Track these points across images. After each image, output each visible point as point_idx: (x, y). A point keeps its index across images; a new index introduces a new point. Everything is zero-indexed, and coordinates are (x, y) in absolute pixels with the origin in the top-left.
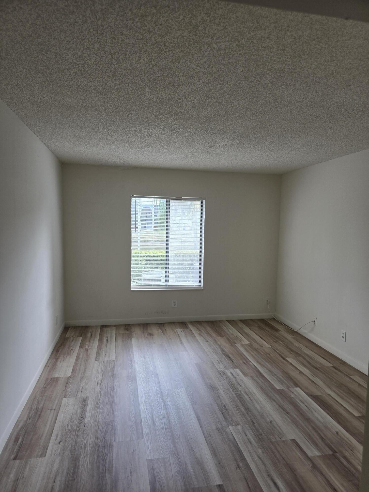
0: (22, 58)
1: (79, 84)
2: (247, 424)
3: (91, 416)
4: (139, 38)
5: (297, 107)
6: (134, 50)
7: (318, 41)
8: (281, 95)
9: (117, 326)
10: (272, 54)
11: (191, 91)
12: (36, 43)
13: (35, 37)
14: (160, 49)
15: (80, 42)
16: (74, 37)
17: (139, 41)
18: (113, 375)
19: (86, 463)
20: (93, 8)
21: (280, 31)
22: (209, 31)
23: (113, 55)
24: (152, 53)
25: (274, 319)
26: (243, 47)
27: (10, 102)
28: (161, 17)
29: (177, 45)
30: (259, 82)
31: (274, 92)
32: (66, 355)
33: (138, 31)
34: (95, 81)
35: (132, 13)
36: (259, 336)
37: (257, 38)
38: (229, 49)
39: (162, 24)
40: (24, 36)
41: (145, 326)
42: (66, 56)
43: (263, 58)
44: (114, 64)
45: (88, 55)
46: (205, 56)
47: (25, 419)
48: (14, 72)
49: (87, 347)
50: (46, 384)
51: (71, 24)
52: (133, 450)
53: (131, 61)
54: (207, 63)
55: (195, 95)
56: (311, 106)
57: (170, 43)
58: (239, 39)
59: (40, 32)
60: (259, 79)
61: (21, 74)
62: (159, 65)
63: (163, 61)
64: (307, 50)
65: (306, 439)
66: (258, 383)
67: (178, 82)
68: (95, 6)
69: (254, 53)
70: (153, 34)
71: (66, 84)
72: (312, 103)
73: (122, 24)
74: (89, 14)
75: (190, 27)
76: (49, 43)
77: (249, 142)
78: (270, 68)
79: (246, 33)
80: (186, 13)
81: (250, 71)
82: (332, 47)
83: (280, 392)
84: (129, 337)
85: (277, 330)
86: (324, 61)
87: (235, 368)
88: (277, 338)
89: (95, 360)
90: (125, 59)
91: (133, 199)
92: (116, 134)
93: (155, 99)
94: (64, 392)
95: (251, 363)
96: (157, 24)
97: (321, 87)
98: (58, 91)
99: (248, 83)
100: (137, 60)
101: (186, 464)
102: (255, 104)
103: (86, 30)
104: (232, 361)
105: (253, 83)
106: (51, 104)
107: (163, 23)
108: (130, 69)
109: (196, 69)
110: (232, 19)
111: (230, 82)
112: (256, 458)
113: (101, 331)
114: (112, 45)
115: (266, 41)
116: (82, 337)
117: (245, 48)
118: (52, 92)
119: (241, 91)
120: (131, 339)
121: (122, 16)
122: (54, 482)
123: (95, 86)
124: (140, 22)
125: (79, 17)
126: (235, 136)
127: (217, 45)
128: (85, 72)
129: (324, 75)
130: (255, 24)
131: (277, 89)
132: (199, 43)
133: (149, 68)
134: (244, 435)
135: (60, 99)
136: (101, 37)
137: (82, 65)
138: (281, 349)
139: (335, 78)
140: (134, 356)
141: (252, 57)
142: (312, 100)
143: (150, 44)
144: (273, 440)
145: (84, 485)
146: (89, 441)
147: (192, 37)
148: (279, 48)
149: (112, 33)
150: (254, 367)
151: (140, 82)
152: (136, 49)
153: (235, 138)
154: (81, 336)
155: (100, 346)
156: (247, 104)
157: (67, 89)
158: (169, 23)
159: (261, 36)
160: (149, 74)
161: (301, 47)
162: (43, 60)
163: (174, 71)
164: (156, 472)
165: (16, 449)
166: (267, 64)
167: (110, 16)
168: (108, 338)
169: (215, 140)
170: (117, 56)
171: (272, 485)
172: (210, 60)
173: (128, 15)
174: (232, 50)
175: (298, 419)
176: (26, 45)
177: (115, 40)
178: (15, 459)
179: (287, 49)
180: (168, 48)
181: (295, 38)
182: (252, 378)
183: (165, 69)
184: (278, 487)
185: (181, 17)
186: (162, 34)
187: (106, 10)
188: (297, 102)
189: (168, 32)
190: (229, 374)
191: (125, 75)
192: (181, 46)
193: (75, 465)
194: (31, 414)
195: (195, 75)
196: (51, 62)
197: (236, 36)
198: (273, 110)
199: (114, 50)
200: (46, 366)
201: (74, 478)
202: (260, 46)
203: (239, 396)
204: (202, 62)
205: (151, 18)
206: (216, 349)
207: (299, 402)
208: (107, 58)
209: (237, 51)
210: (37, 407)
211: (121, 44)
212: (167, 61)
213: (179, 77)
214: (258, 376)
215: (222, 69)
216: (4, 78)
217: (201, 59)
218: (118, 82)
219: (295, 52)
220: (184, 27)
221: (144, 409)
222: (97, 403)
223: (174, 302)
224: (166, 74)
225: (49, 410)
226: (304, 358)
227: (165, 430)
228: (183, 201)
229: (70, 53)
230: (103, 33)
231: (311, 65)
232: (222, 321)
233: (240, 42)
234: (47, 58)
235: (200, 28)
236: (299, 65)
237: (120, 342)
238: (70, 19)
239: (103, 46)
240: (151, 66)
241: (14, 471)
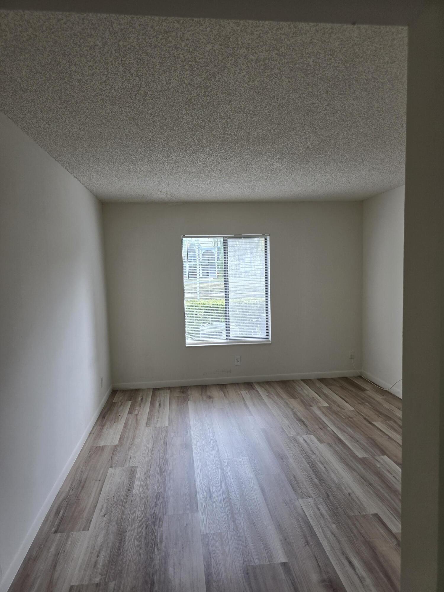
0: (44, 88)
1: (108, 112)
2: (320, 497)
3: (140, 488)
4: (166, 56)
5: (363, 119)
6: (162, 69)
7: (370, 42)
8: (340, 106)
9: (171, 389)
10: (320, 61)
11: (235, 109)
12: (57, 71)
13: (55, 65)
14: (191, 66)
15: (103, 65)
16: (96, 61)
17: (167, 59)
18: (165, 443)
19: (133, 537)
20: (111, 29)
21: (323, 34)
22: (242, 41)
23: (141, 77)
24: (182, 71)
25: (360, 377)
26: (285, 56)
27: (37, 138)
28: (186, 31)
29: (209, 60)
30: (311, 93)
31: (331, 103)
32: (113, 422)
33: (164, 49)
34: (125, 107)
35: (154, 30)
36: (340, 397)
37: (298, 45)
38: (269, 59)
39: (188, 39)
40: (43, 64)
41: (204, 388)
42: (90, 82)
43: (310, 66)
44: (144, 86)
45: (114, 79)
46: (243, 69)
47: (67, 490)
48: (38, 104)
49: (136, 412)
50: (91, 453)
51: (91, 48)
52: (186, 524)
53: (161, 82)
54: (246, 77)
55: (240, 114)
56: (380, 116)
57: (201, 58)
58: (278, 47)
59: (60, 59)
60: (310, 89)
61: (45, 106)
62: (193, 84)
63: (196, 79)
64: (360, 52)
65: (391, 513)
66: (335, 451)
67: (218, 101)
68: (114, 26)
69: (298, 62)
70: (180, 50)
71: (95, 112)
72: (379, 112)
73: (145, 42)
74: (109, 36)
75: (220, 39)
76: (70, 69)
77: (314, 164)
78: (321, 77)
79: (284, 40)
80: (212, 24)
81: (298, 81)
82: (388, 47)
83: (363, 461)
84: (185, 401)
85: (363, 390)
86: (383, 63)
87: (309, 434)
88: (363, 399)
89: (146, 427)
90: (154, 80)
91: (184, 240)
92: (158, 165)
93: (194, 122)
94: (110, 461)
95: (328, 428)
96: (183, 39)
97: (387, 93)
98: (87, 121)
99: (298, 95)
100: (167, 80)
101: (246, 539)
102: (312, 119)
103: (108, 53)
104: (306, 427)
105: (304, 95)
106: (81, 137)
107: (190, 38)
108: (161, 91)
109: (235, 85)
110: (266, 26)
111: (277, 96)
112: (329, 533)
113: (154, 395)
114: (139, 67)
115: (310, 47)
116: (131, 402)
117: (287, 57)
118: (81, 123)
119: (293, 105)
120: (187, 403)
121: (144, 34)
122: (98, 557)
123: (126, 112)
124: (164, 38)
125: (98, 40)
126: (296, 157)
127: (254, 56)
128: (113, 98)
129: (387, 79)
130: (293, 30)
131: (334, 100)
132: (233, 56)
133: (182, 88)
134: (316, 509)
135: (91, 130)
136: (124, 59)
137: (109, 91)
138: (366, 411)
139: (401, 82)
140: (190, 422)
141: (297, 65)
142: (379, 109)
143: (179, 61)
144: (351, 514)
145: (130, 561)
146: (137, 513)
147: (224, 50)
148: (326, 53)
149: (135, 53)
150: (332, 433)
151: (175, 104)
152: (165, 69)
153: (297, 160)
154: (130, 400)
155: (151, 411)
156: (302, 119)
157: (96, 118)
158: (196, 37)
159: (303, 42)
160: (183, 95)
161: (352, 50)
162: (67, 88)
163: (211, 88)
164: (211, 547)
165: (57, 522)
166: (317, 72)
167: (131, 35)
168: (161, 401)
169: (273, 164)
170: (145, 78)
171: (346, 563)
172: (250, 73)
173: (150, 32)
174: (272, 60)
175: (383, 491)
176: (47, 74)
177: (140, 60)
178: (55, 532)
179: (336, 53)
180: (200, 64)
181: (342, 41)
182: (330, 445)
183: (201, 87)
184: (354, 566)
185: (209, 29)
186: (191, 50)
187: (125, 29)
188: (361, 113)
189: (197, 47)
190: (301, 441)
191: (157, 98)
192: (214, 60)
193: (121, 540)
194: (74, 485)
195: (236, 92)
196: (75, 90)
197: (274, 45)
198: (335, 124)
199: (141, 72)
200: (90, 434)
201: (119, 553)
202: (304, 53)
203: (313, 465)
204: (241, 76)
205: (175, 34)
206: (287, 412)
207: (385, 472)
208: (135, 81)
209: (278, 60)
210: (80, 478)
211: (147, 64)
212: (202, 78)
213: (218, 96)
214: (337, 443)
215: (265, 82)
216: (28, 111)
217: (239, 73)
218: (150, 106)
219: (346, 56)
220: (214, 39)
221: (200, 479)
222: (147, 474)
223: (237, 359)
224: (203, 93)
225: (94, 481)
226: (395, 422)
227: (223, 503)
228: (243, 239)
229: (94, 79)
230: (126, 55)
231: (369, 68)
232: (297, 380)
233: (279, 50)
234: (70, 86)
235: (231, 39)
236: (354, 70)
237: (174, 406)
238: (88, 43)
239: (128, 68)
240: (184, 85)
241: (55, 544)
